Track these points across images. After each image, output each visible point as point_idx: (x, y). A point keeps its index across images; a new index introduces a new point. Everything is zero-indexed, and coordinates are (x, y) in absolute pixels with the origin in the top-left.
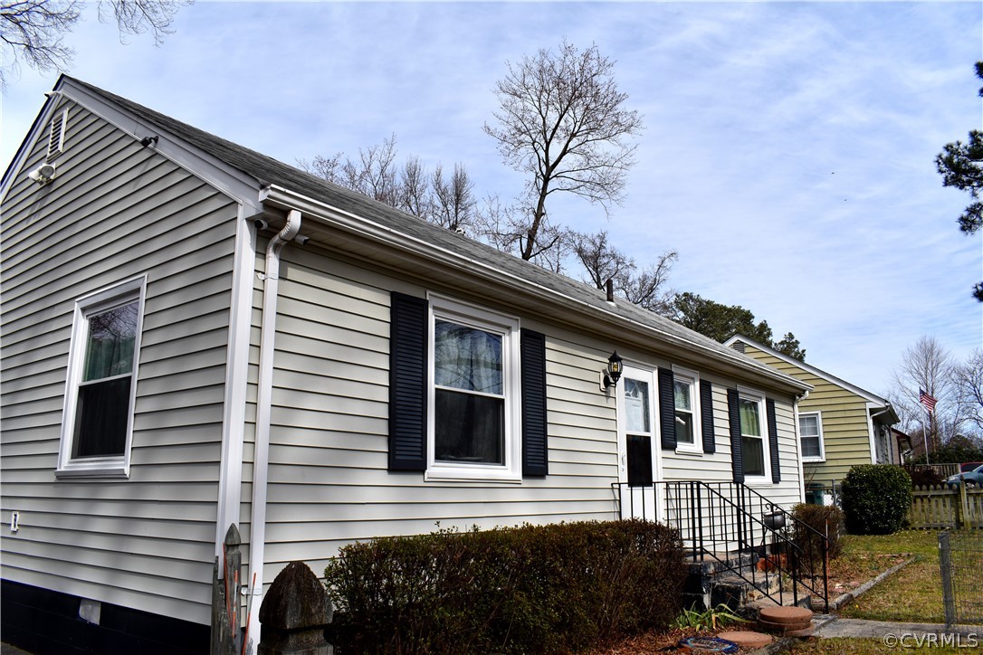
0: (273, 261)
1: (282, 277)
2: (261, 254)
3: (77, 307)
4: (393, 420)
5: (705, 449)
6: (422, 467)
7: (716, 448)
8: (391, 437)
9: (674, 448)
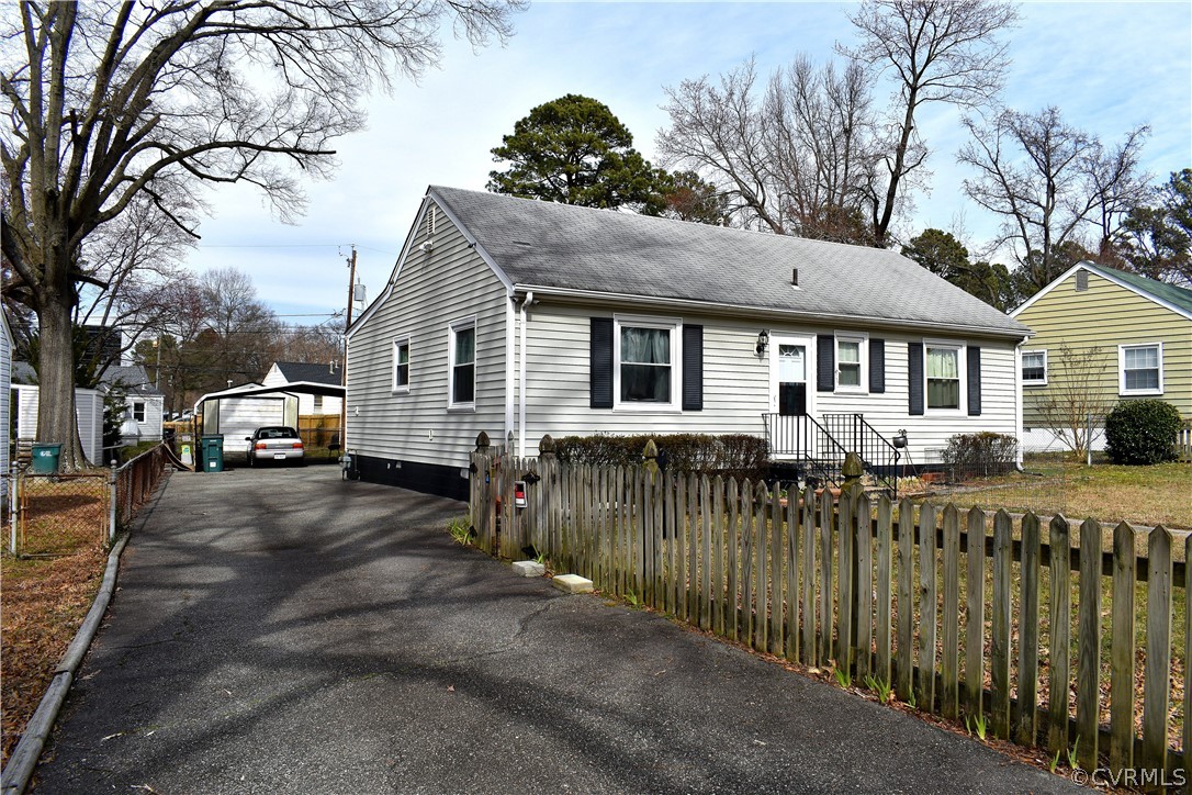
0: (523, 314)
1: (529, 320)
2: (518, 311)
3: (450, 326)
4: (592, 383)
5: (872, 390)
6: (610, 406)
7: (887, 389)
8: (592, 392)
9: (832, 390)
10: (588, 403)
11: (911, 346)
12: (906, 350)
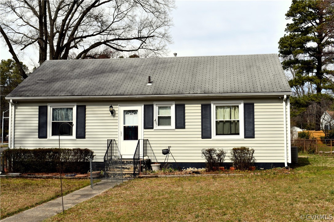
0: (13, 107)
4: (39, 129)
5: (177, 127)
6: (46, 137)
7: (186, 127)
8: (39, 132)
9: (153, 128)
10: (37, 136)
11: (203, 106)
12: (200, 108)
